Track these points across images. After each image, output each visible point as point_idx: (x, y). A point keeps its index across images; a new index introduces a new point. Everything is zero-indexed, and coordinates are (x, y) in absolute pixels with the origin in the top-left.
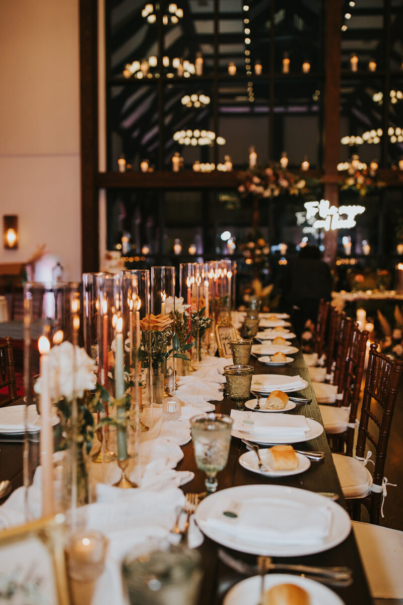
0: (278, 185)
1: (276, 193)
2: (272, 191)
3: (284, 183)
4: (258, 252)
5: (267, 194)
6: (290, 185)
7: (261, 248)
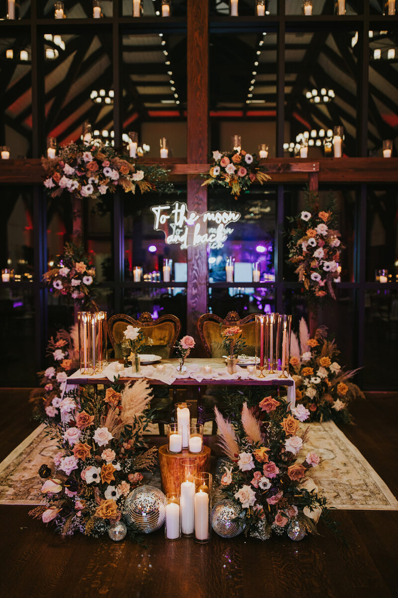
0: (102, 177)
1: (103, 190)
2: (96, 186)
3: (113, 175)
4: (75, 282)
5: (87, 191)
6: (122, 178)
7: (80, 276)
